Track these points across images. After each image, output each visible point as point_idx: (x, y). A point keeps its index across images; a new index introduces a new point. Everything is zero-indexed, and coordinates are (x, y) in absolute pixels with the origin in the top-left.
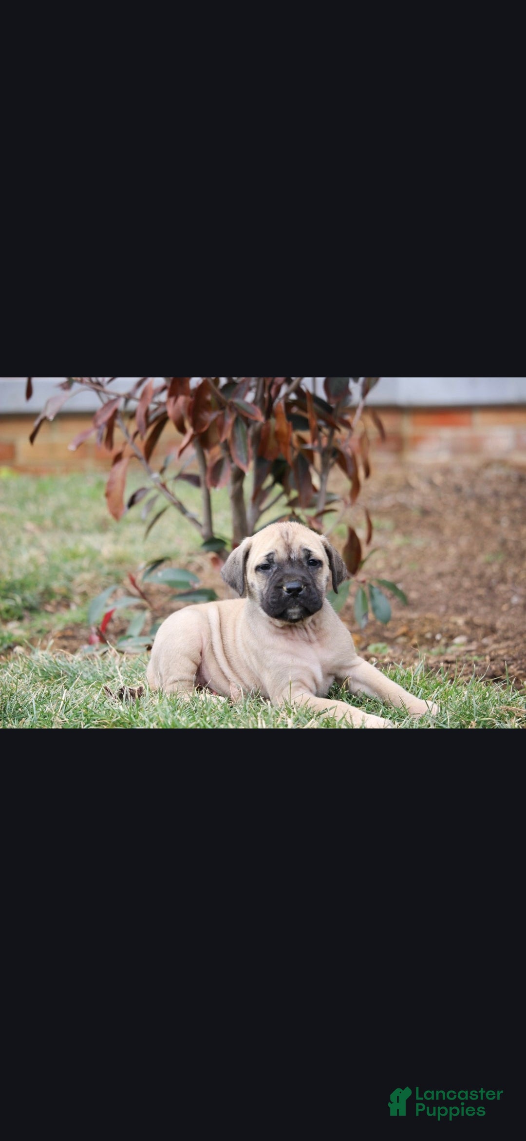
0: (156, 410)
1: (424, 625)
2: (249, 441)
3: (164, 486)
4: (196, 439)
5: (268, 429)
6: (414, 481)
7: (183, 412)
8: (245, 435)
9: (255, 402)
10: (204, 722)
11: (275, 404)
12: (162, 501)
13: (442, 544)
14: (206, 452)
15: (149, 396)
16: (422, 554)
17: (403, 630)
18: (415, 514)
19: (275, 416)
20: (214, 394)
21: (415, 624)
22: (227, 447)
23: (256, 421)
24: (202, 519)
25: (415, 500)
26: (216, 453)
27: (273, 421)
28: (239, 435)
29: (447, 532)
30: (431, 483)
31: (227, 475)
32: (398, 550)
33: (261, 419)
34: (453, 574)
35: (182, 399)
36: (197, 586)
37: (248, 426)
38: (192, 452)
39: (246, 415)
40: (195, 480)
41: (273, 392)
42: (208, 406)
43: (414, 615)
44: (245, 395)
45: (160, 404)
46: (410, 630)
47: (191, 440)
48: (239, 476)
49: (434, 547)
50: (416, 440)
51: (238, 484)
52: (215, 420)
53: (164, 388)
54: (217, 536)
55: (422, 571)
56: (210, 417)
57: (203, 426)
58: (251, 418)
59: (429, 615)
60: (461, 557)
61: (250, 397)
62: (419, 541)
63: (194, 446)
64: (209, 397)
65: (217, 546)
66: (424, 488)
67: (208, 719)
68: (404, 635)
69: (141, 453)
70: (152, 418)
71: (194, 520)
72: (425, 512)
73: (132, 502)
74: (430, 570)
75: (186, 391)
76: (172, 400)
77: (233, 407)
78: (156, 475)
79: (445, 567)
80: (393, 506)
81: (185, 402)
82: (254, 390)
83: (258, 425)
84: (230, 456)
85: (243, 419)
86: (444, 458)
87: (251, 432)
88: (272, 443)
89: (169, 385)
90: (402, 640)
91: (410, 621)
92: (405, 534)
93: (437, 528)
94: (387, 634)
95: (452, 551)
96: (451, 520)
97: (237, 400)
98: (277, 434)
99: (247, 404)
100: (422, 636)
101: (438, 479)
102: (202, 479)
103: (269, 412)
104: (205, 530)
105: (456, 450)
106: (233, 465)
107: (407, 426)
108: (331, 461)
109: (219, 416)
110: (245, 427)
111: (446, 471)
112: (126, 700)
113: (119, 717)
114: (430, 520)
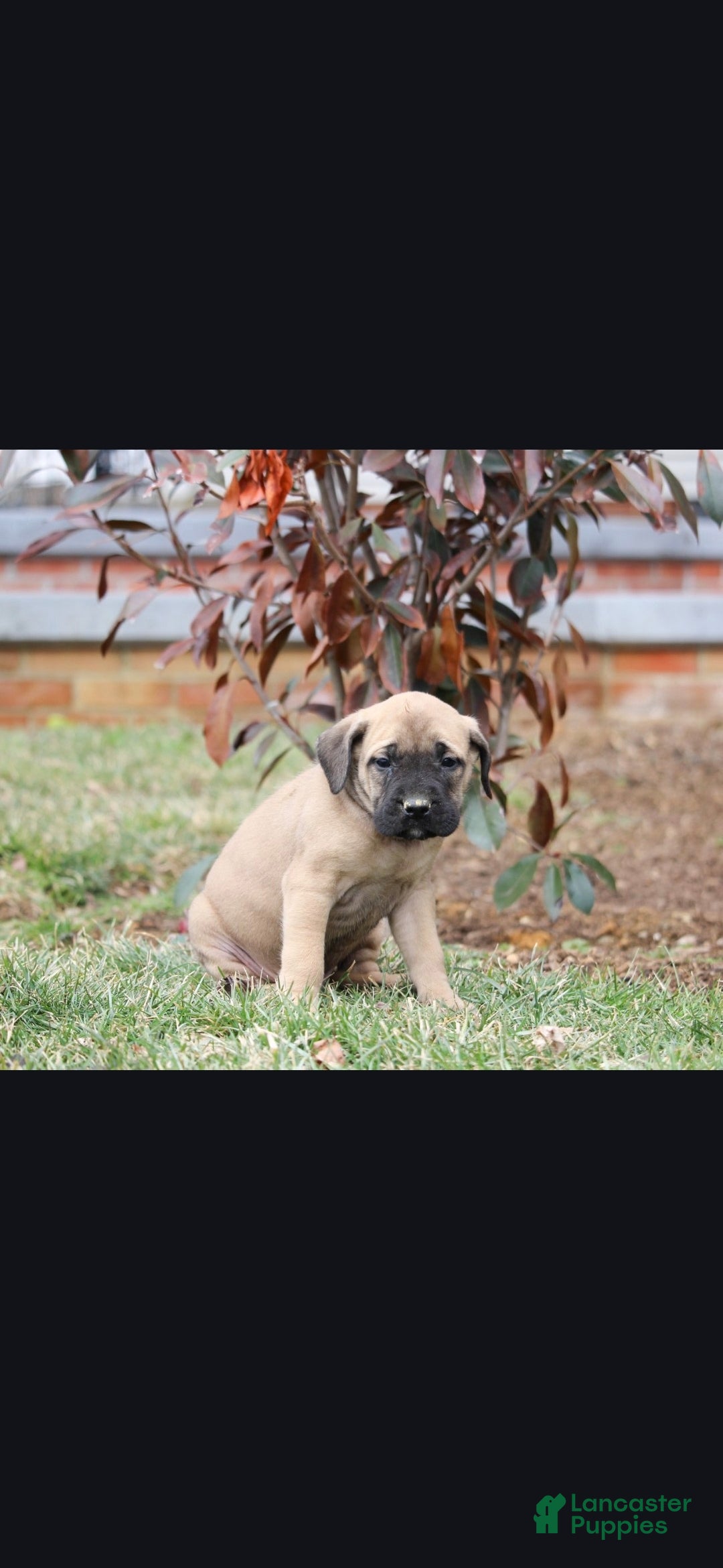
0: (276, 614)
1: (636, 921)
2: (405, 657)
3: (285, 720)
4: (330, 654)
5: (432, 641)
6: (618, 743)
7: (316, 616)
8: (399, 649)
9: (414, 604)
11: (441, 607)
12: (283, 741)
13: (658, 823)
14: (343, 672)
15: (268, 595)
16: (630, 836)
17: (610, 925)
18: (620, 786)
19: (442, 623)
20: (359, 591)
21: (625, 919)
22: (373, 665)
23: (415, 630)
25: (620, 767)
26: (357, 673)
27: (437, 631)
28: (391, 648)
29: (664, 808)
30: (641, 745)
32: (597, 830)
33: (422, 627)
34: (674, 859)
35: (313, 597)
37: (404, 637)
38: (325, 673)
39: (401, 620)
40: (328, 712)
41: (439, 590)
42: (349, 607)
43: (623, 910)
44: (399, 595)
45: (282, 606)
46: (618, 926)
47: (323, 655)
49: (647, 827)
50: (620, 690)
52: (358, 628)
53: (288, 585)
55: (631, 855)
56: (352, 622)
57: (342, 634)
58: (409, 625)
59: (643, 909)
60: (684, 840)
61: (407, 598)
62: (625, 820)
63: (328, 663)
64: (351, 595)
66: (632, 751)
68: (609, 933)
69: (256, 675)
70: (270, 625)
72: (633, 783)
73: (240, 741)
74: (642, 854)
75: (320, 587)
76: (301, 596)
77: (383, 610)
78: (273, 704)
79: (663, 851)
80: (590, 774)
81: (317, 603)
82: (412, 589)
83: (417, 636)
84: (378, 679)
85: (398, 626)
86: (658, 714)
87: (407, 646)
88: (437, 660)
89: (296, 580)
90: (606, 940)
91: (617, 917)
92: (605, 810)
93: (650, 804)
94: (586, 932)
95: (671, 832)
96: (669, 794)
97: (388, 601)
98: (444, 649)
99: (404, 605)
100: (633, 935)
101: (651, 740)
102: (336, 708)
103: (432, 616)
105: (674, 704)
106: (381, 692)
107: (607, 670)
108: (515, 691)
109: (363, 621)
110: (399, 638)
111: (661, 730)
114: (641, 792)
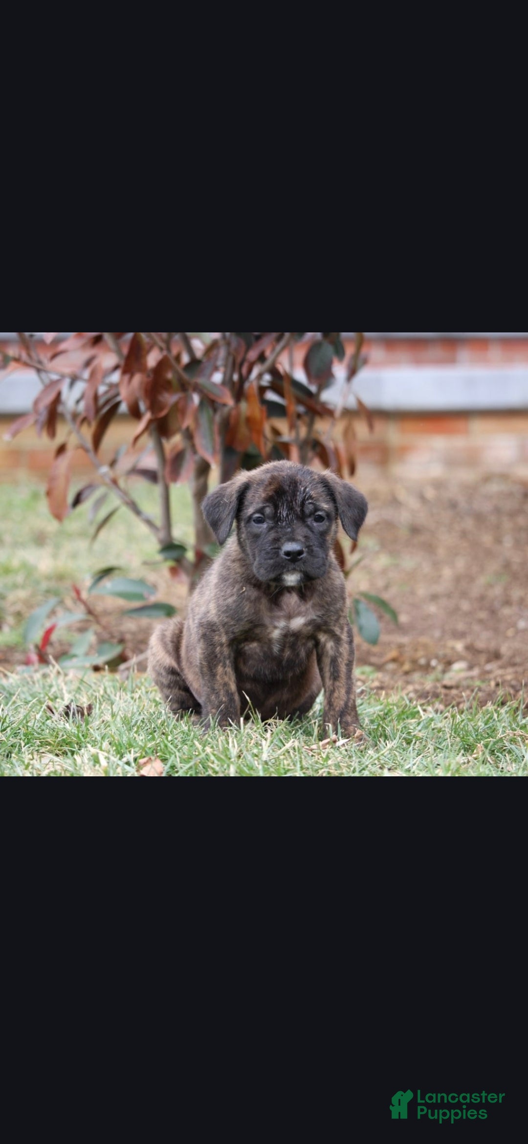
0: (106, 392)
1: (416, 650)
2: (216, 428)
3: (115, 482)
4: (153, 426)
5: (239, 415)
6: (402, 495)
7: (139, 394)
8: (211, 421)
9: (224, 383)
10: (166, 742)
11: (247, 385)
12: (115, 501)
13: (436, 565)
14: (164, 441)
15: (99, 376)
16: (412, 576)
17: (393, 654)
18: (404, 533)
19: (247, 399)
20: (176, 372)
21: (406, 649)
22: (189, 436)
23: (225, 405)
24: (159, 521)
25: (404, 517)
26: (176, 440)
27: (244, 406)
28: (204, 420)
29: (441, 552)
30: (422, 498)
31: (189, 468)
32: (384, 571)
33: (230, 402)
34: (449, 596)
35: (137, 379)
36: (153, 599)
37: (215, 410)
38: (148, 442)
39: (212, 397)
40: (151, 476)
41: (244, 370)
42: (167, 386)
43: (405, 640)
44: (211, 375)
45: (112, 386)
46: (401, 654)
47: (146, 428)
48: (203, 469)
49: (426, 568)
50: (404, 450)
51: (202, 480)
52: (176, 404)
53: (116, 368)
54: (176, 543)
55: (413, 593)
56: (170, 399)
57: (161, 408)
58: (219, 401)
59: (424, 639)
60: (458, 579)
61: (218, 377)
62: (409, 562)
63: (150, 435)
64: (170, 375)
65: (175, 554)
66: (413, 503)
67: (170, 738)
68: (394, 660)
69: (89, 444)
70: (101, 401)
71: (149, 523)
72: (415, 530)
73: (77, 501)
74: (422, 591)
75: (142, 368)
76: (127, 377)
77: (197, 388)
78: (105, 469)
79: (439, 588)
80: (378, 523)
81: (141, 383)
82: (222, 369)
83: (226, 410)
84: (193, 446)
85: (210, 402)
86: (436, 471)
87: (218, 418)
88: (243, 431)
89: (122, 363)
90: (391, 666)
91: (401, 646)
92: (394, 553)
93: (429, 548)
94: (373, 660)
95: (447, 573)
96: (446, 539)
97: (201, 380)
98: (249, 421)
99: (214, 385)
100: (414, 662)
101: (430, 493)
102: (160, 474)
103: (239, 393)
104: (162, 534)
105: (451, 462)
106: (197, 458)
107: (393, 434)
108: (310, 454)
109: (180, 399)
110: (211, 411)
111: (439, 485)
112: (73, 717)
113: (65, 737)
114: (422, 538)
